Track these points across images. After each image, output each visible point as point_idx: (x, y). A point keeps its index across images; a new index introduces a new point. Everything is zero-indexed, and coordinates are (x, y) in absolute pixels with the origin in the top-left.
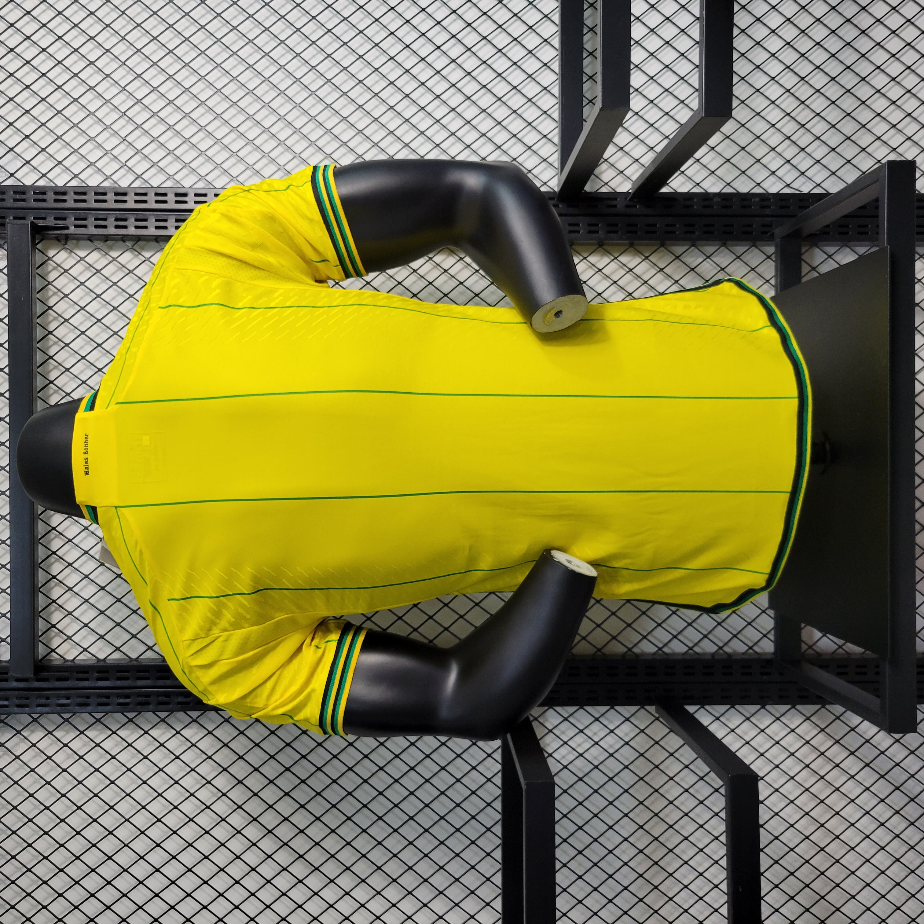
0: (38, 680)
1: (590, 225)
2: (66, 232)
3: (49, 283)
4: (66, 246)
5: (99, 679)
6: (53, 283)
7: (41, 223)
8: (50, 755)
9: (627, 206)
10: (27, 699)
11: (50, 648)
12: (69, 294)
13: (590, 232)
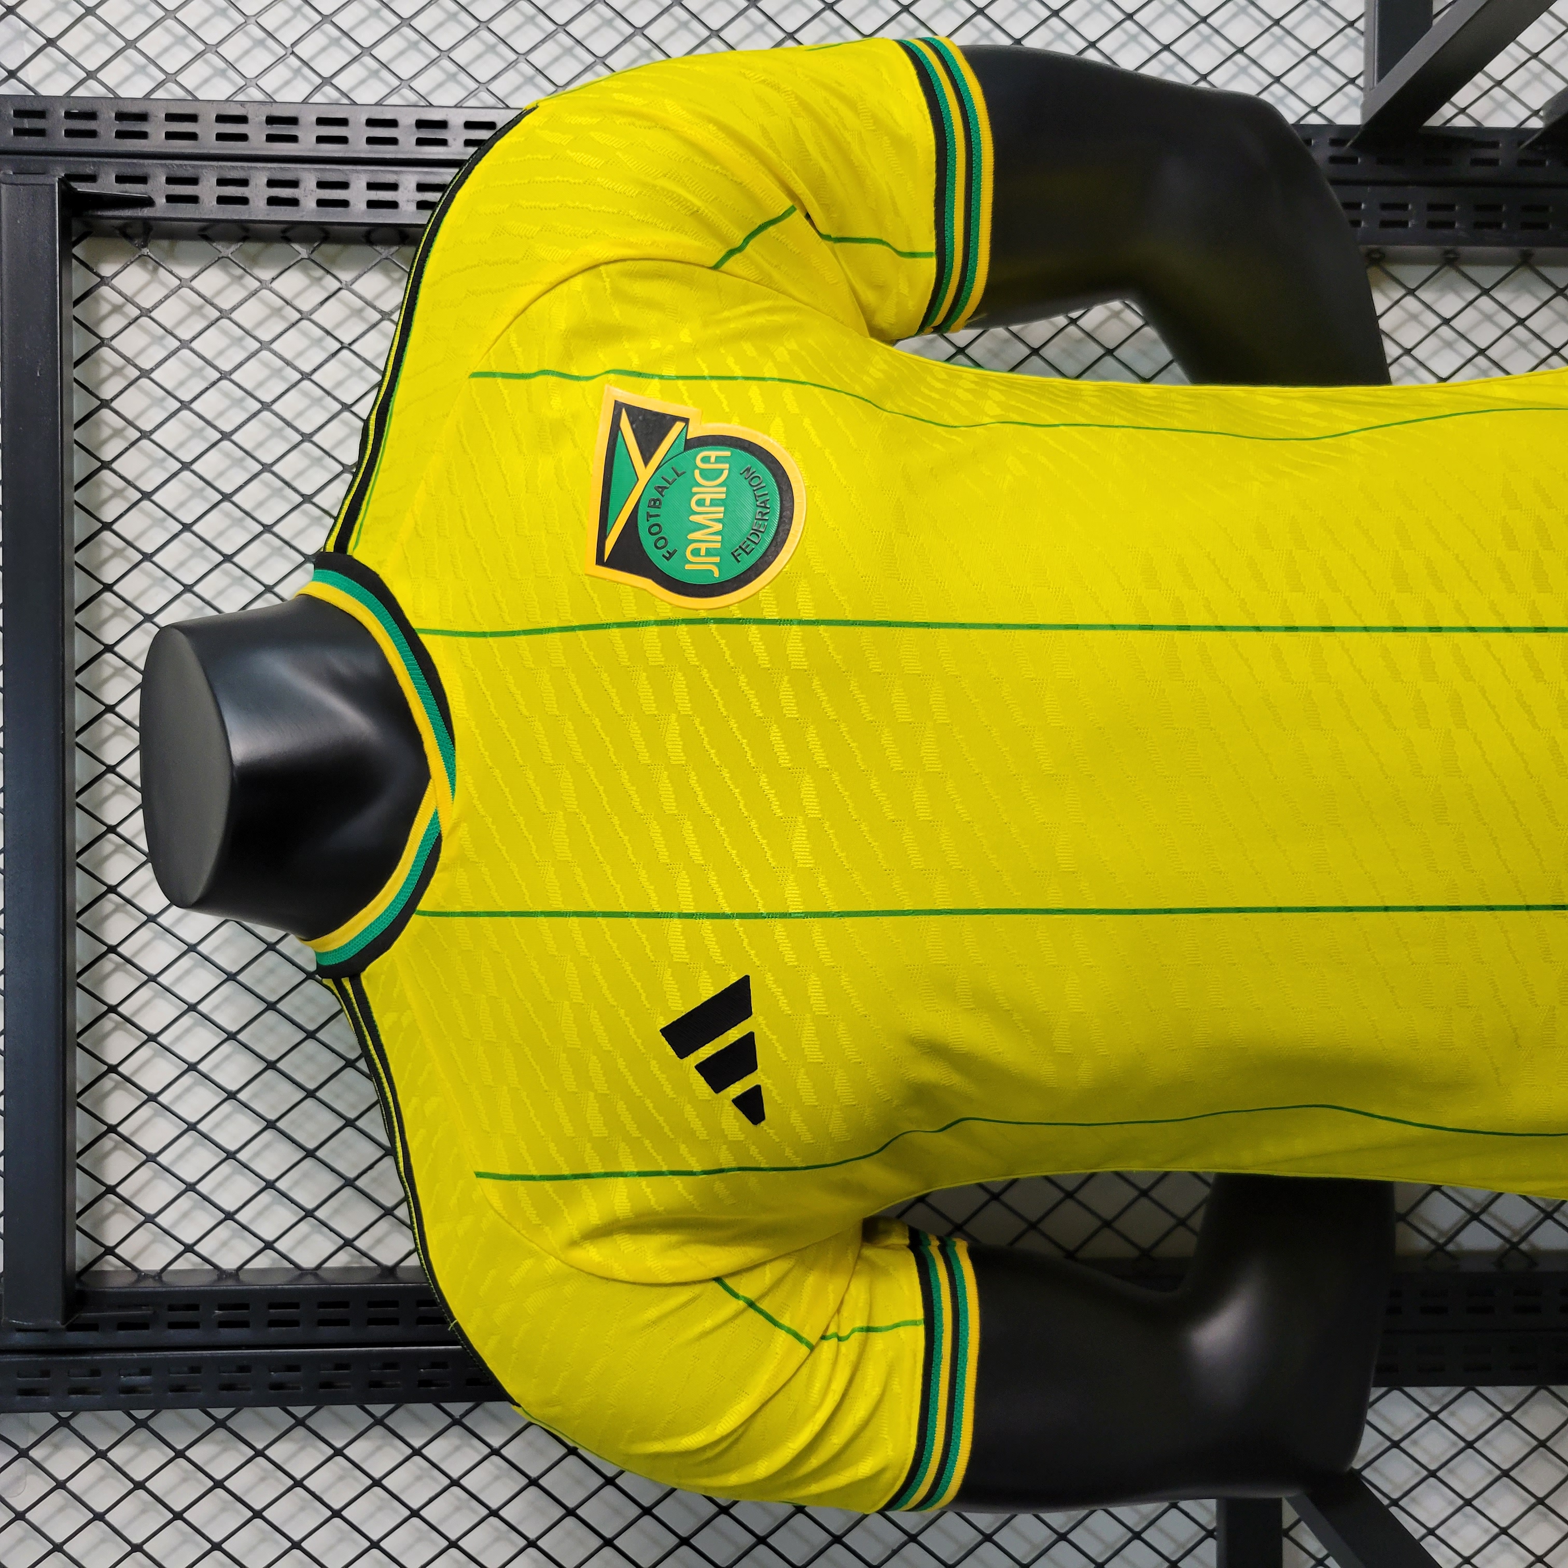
0: (71, 1328)
1: (1432, 207)
2: (146, 212)
3: (103, 342)
4: (145, 251)
5: (223, 1324)
6: (114, 343)
7: (82, 187)
8: (100, 1509)
9: (1522, 163)
10: (46, 1374)
11: (102, 1245)
12: (152, 370)
13: (1432, 225)
